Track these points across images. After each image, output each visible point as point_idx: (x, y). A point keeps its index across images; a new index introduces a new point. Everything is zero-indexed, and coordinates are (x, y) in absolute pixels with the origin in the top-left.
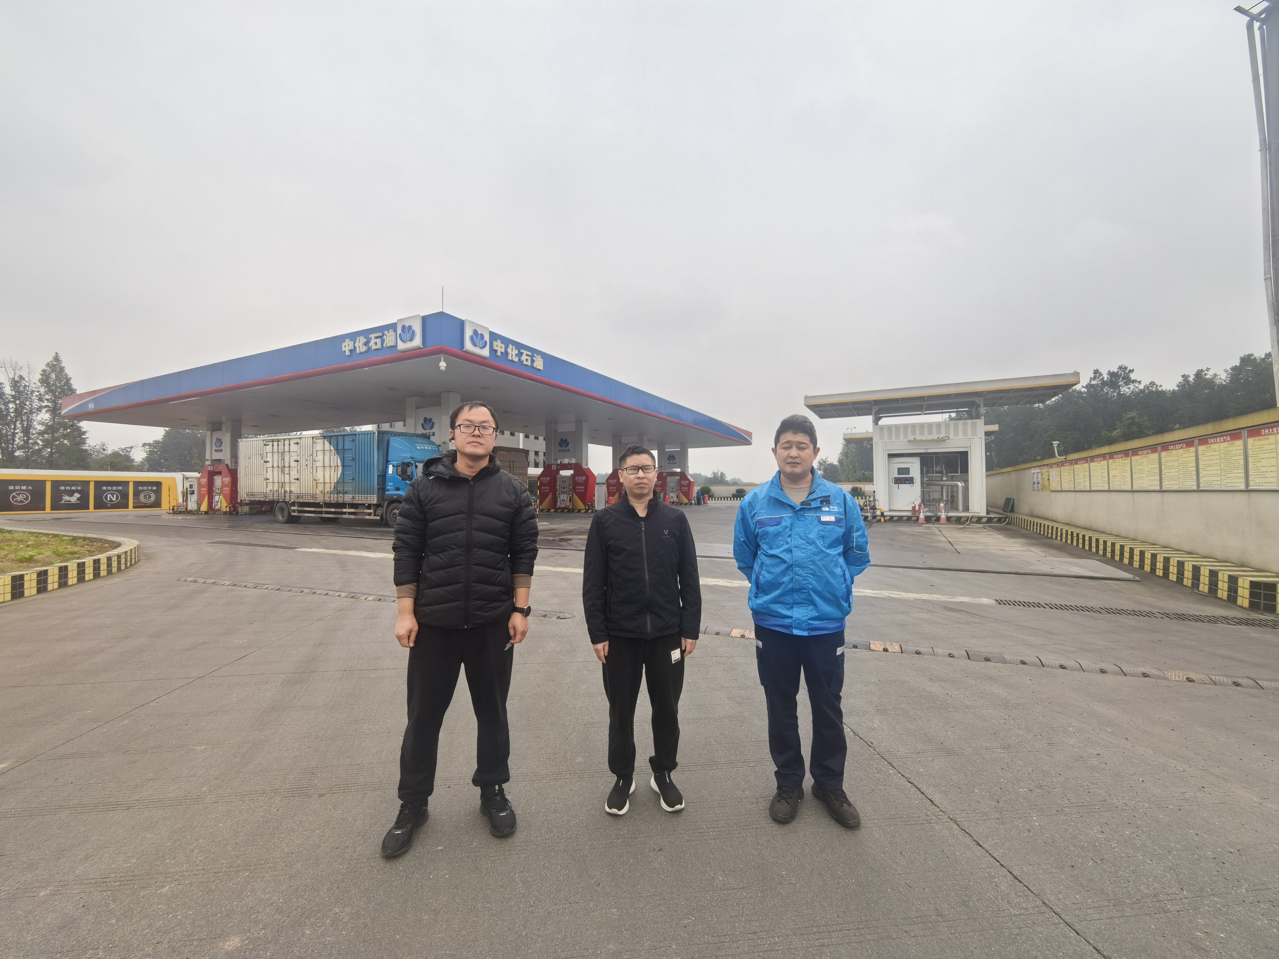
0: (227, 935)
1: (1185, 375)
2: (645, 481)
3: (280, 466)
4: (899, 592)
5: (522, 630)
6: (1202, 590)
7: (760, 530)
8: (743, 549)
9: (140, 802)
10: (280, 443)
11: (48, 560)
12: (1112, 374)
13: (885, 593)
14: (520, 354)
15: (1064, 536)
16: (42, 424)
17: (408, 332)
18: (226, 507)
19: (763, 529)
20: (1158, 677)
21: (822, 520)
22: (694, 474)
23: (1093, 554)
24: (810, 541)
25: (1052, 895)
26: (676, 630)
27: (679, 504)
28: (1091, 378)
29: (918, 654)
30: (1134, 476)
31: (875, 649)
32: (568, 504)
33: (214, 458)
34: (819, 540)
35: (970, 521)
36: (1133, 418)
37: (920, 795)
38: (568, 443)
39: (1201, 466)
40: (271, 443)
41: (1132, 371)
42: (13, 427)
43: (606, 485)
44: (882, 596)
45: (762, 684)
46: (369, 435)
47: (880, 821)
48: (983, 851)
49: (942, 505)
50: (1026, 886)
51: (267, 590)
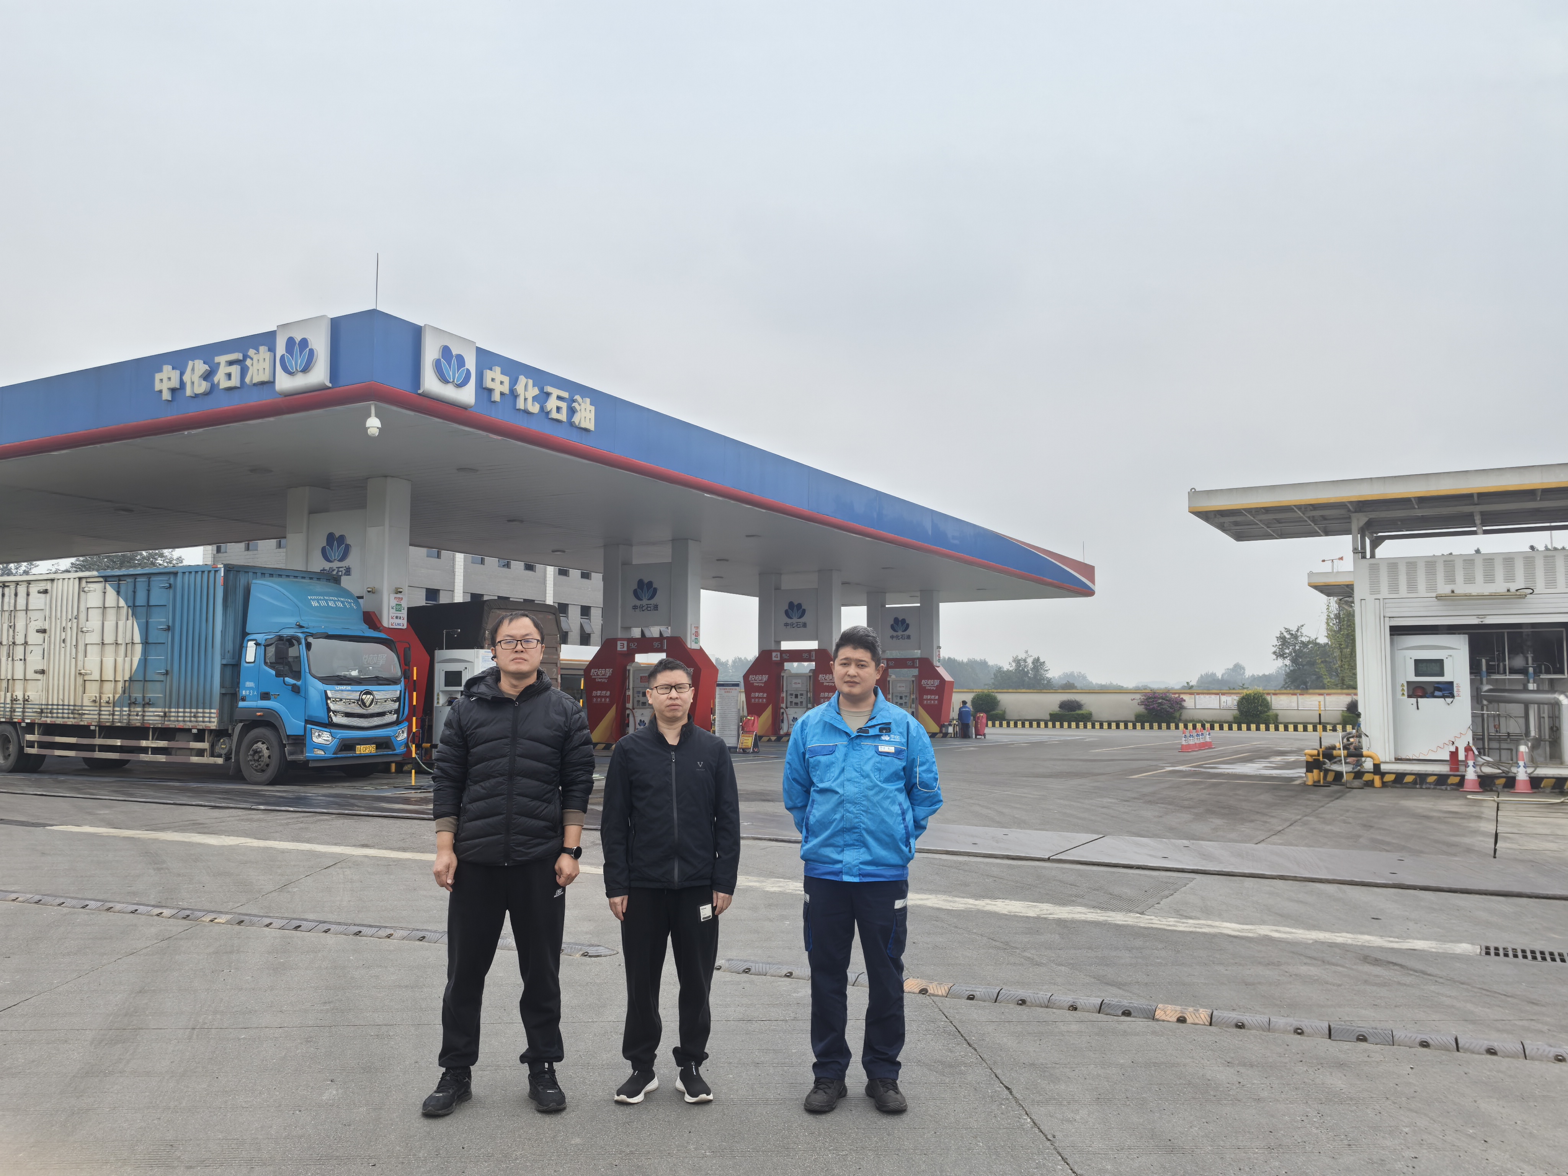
2: (678, 702)
3: (5, 642)
7: (812, 760)
10: (7, 590)
14: (543, 397)
19: (814, 758)
21: (880, 750)
24: (863, 774)
29: (1239, 1027)
31: (1163, 1017)
34: (874, 773)
38: (656, 590)
46: (203, 574)
49: (1523, 749)
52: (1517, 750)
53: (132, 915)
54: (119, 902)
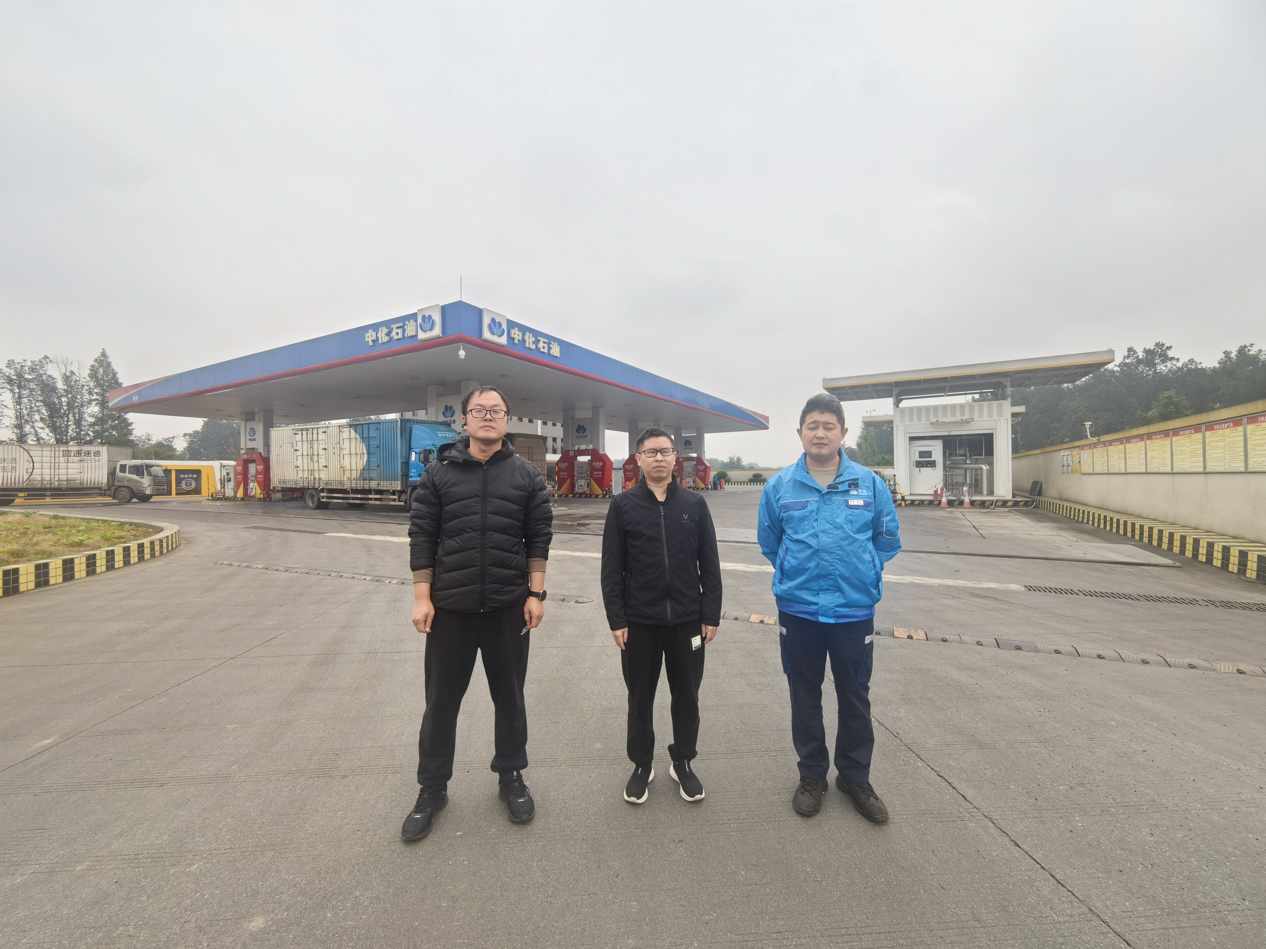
0: (252, 915)
1: (1226, 351)
2: (663, 464)
3: (309, 454)
4: (922, 577)
5: (537, 614)
6: (1249, 577)
7: (785, 515)
8: (767, 533)
9: (173, 779)
10: (308, 432)
11: (96, 544)
12: (1147, 352)
13: (908, 579)
14: (537, 342)
15: (1096, 520)
16: (93, 417)
17: (428, 323)
18: (260, 494)
19: (788, 513)
20: (1207, 669)
21: (850, 504)
22: (710, 459)
23: (1129, 539)
24: (837, 526)
25: (1099, 902)
26: (697, 617)
27: (695, 489)
28: (1124, 356)
29: (944, 641)
30: (1175, 457)
31: (899, 636)
32: (586, 489)
33: (248, 447)
34: (846, 525)
35: (995, 505)
36: (1170, 398)
37: (951, 790)
38: (585, 429)
39: (1249, 446)
40: (300, 433)
41: (1169, 348)
42: (66, 419)
43: (622, 470)
44: (904, 582)
45: (785, 672)
46: (392, 423)
47: (909, 817)
48: (1022, 851)
49: (965, 488)
50: (1070, 891)
51: (296, 573)
52: (962, 489)
53: (352, 579)
54: (346, 573)
